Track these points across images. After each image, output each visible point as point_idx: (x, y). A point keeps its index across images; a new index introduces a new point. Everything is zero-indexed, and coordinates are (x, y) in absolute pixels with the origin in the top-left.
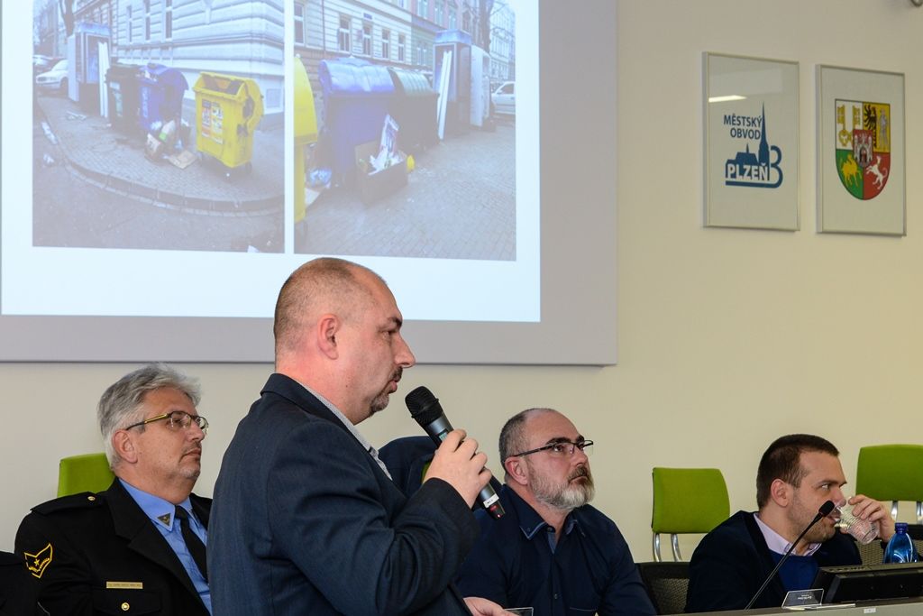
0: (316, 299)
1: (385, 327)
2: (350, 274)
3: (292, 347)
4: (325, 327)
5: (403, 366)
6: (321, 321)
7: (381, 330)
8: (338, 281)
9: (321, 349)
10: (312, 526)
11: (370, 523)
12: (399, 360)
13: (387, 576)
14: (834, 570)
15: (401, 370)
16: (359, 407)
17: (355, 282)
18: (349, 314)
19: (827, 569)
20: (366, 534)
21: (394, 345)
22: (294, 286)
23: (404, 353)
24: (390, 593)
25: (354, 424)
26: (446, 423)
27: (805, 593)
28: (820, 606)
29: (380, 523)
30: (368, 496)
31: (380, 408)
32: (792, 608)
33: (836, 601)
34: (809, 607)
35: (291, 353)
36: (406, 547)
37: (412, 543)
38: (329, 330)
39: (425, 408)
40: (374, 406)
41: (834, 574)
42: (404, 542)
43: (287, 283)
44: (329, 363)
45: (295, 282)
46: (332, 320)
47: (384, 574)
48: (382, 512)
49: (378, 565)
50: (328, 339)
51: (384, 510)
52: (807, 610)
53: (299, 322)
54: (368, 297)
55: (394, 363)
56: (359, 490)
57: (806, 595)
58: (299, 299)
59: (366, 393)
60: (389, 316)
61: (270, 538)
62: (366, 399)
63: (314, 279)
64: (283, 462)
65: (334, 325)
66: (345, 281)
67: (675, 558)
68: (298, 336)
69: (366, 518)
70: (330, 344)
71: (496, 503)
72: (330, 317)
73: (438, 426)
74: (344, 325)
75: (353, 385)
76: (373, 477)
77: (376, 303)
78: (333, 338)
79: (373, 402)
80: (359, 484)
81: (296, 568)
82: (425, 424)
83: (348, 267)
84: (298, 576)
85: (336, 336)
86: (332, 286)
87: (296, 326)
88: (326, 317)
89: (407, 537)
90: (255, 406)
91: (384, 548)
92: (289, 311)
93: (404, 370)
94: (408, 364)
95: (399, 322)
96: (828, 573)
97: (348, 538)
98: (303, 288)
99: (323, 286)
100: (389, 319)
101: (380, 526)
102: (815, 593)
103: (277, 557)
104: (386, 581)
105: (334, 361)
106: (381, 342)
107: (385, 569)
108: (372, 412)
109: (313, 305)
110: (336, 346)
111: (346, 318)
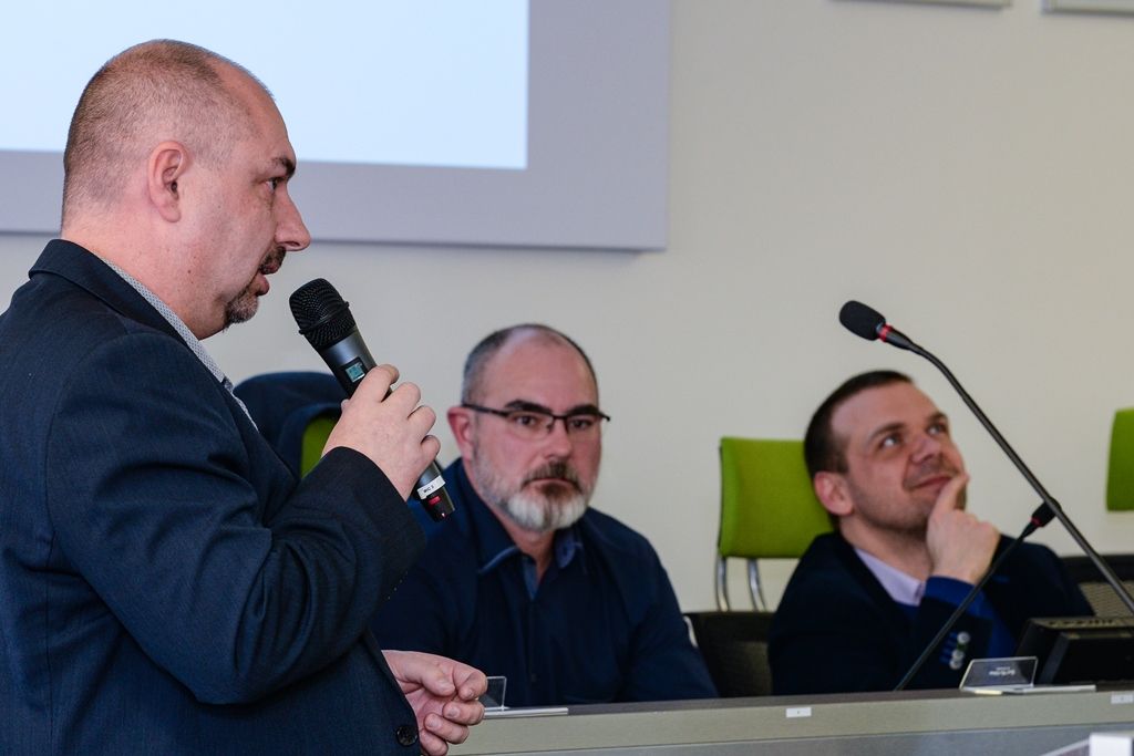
0: (150, 112)
1: (266, 173)
2: (216, 76)
3: (99, 192)
4: (163, 162)
5: (289, 247)
6: (156, 153)
7: (258, 180)
8: (193, 85)
9: (151, 202)
10: (123, 521)
11: (231, 517)
12: (282, 236)
13: (256, 612)
14: (1058, 624)
15: (282, 252)
16: (209, 311)
17: (221, 90)
18: (208, 146)
19: (1043, 622)
20: (221, 538)
21: (275, 207)
22: (112, 85)
23: (292, 225)
24: (259, 643)
25: (200, 339)
26: (360, 346)
27: (1003, 664)
28: (1030, 688)
29: (246, 516)
30: (228, 467)
31: (241, 318)
32: (978, 691)
33: (1060, 680)
34: (1009, 688)
35: (96, 204)
36: (293, 564)
37: (302, 556)
38: (167, 170)
39: (323, 318)
40: (233, 310)
41: (1057, 632)
42: (289, 554)
43: (100, 77)
44: (162, 228)
45: (116, 77)
46: (175, 153)
47: (252, 605)
48: (251, 498)
49: (240, 594)
50: (165, 184)
51: (254, 494)
52: (1005, 694)
53: (116, 148)
54: (243, 118)
55: (274, 240)
56: (214, 458)
57: (1005, 667)
58: (121, 107)
59: (222, 288)
60: (276, 153)
61: (48, 536)
62: (220, 298)
63: (149, 76)
64: (79, 404)
65: (181, 162)
66: (205, 85)
67: (754, 603)
68: (113, 174)
69: (221, 509)
70: (168, 195)
71: (439, 492)
72: (174, 147)
73: (345, 351)
74: (196, 164)
75: (201, 270)
76: (236, 432)
77: (256, 132)
78: (174, 184)
79: (230, 304)
80: (214, 448)
81: (91, 589)
82: (324, 347)
83: (209, 62)
84: (93, 603)
85: (179, 182)
86: (180, 93)
87: (110, 156)
88: (165, 147)
89: (296, 548)
90: (20, 295)
91: (253, 564)
92: (99, 125)
93: (287, 253)
94: (298, 244)
95: (290, 167)
96: (1046, 629)
97: (187, 545)
98: (129, 90)
99: (165, 89)
100: (273, 160)
101: (248, 524)
102: (1021, 664)
103: (60, 569)
104: (254, 621)
105: (171, 226)
106: (256, 201)
107: (255, 596)
108: (227, 324)
109: (145, 123)
110: (177, 198)
111: (201, 152)
